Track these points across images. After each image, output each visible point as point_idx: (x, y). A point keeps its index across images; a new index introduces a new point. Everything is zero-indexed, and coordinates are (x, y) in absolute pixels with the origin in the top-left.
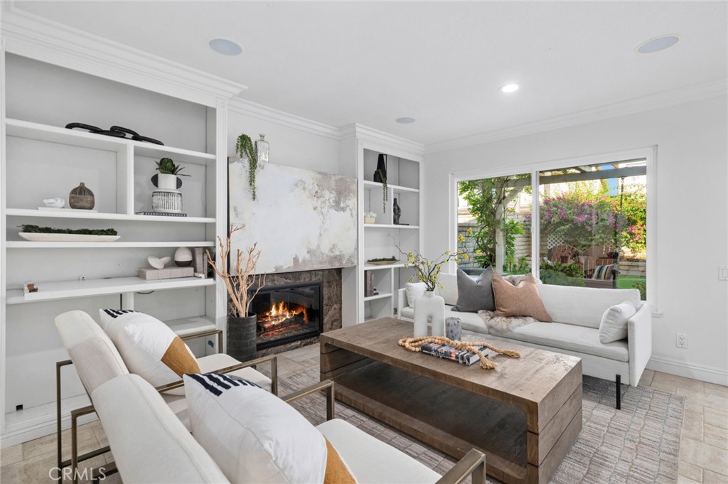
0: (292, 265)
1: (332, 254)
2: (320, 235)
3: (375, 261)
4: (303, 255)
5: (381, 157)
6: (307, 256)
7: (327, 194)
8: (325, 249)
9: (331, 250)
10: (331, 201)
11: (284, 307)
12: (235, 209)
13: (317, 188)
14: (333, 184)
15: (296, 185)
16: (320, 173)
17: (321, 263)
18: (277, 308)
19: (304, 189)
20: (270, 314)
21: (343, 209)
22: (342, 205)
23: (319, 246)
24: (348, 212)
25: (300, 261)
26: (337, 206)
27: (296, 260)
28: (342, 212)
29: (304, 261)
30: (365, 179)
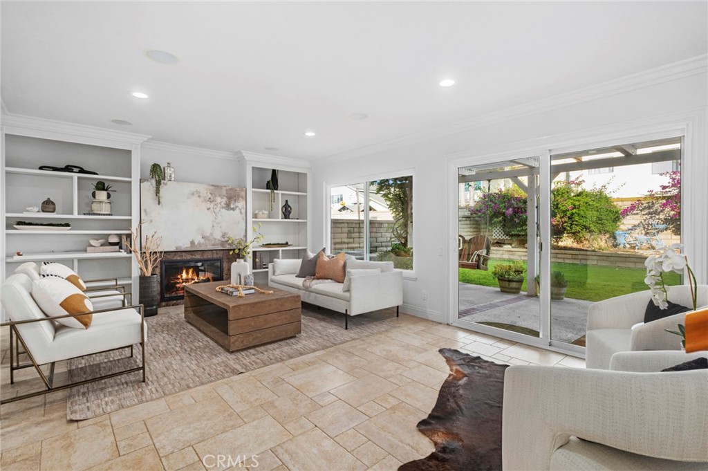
0: (189, 245)
1: (223, 240)
2: (213, 226)
3: (268, 245)
4: (198, 240)
5: (274, 172)
6: (202, 241)
7: (219, 200)
8: (218, 235)
9: (223, 236)
10: (222, 204)
11: (193, 273)
12: (145, 211)
13: (210, 196)
14: (224, 192)
15: (193, 194)
16: (213, 185)
17: (213, 245)
18: (187, 273)
19: (199, 196)
20: (182, 276)
21: (233, 209)
22: (232, 206)
23: (212, 234)
24: (237, 211)
25: (196, 243)
26: (228, 206)
27: (192, 243)
28: (232, 211)
29: (199, 244)
30: (253, 187)
